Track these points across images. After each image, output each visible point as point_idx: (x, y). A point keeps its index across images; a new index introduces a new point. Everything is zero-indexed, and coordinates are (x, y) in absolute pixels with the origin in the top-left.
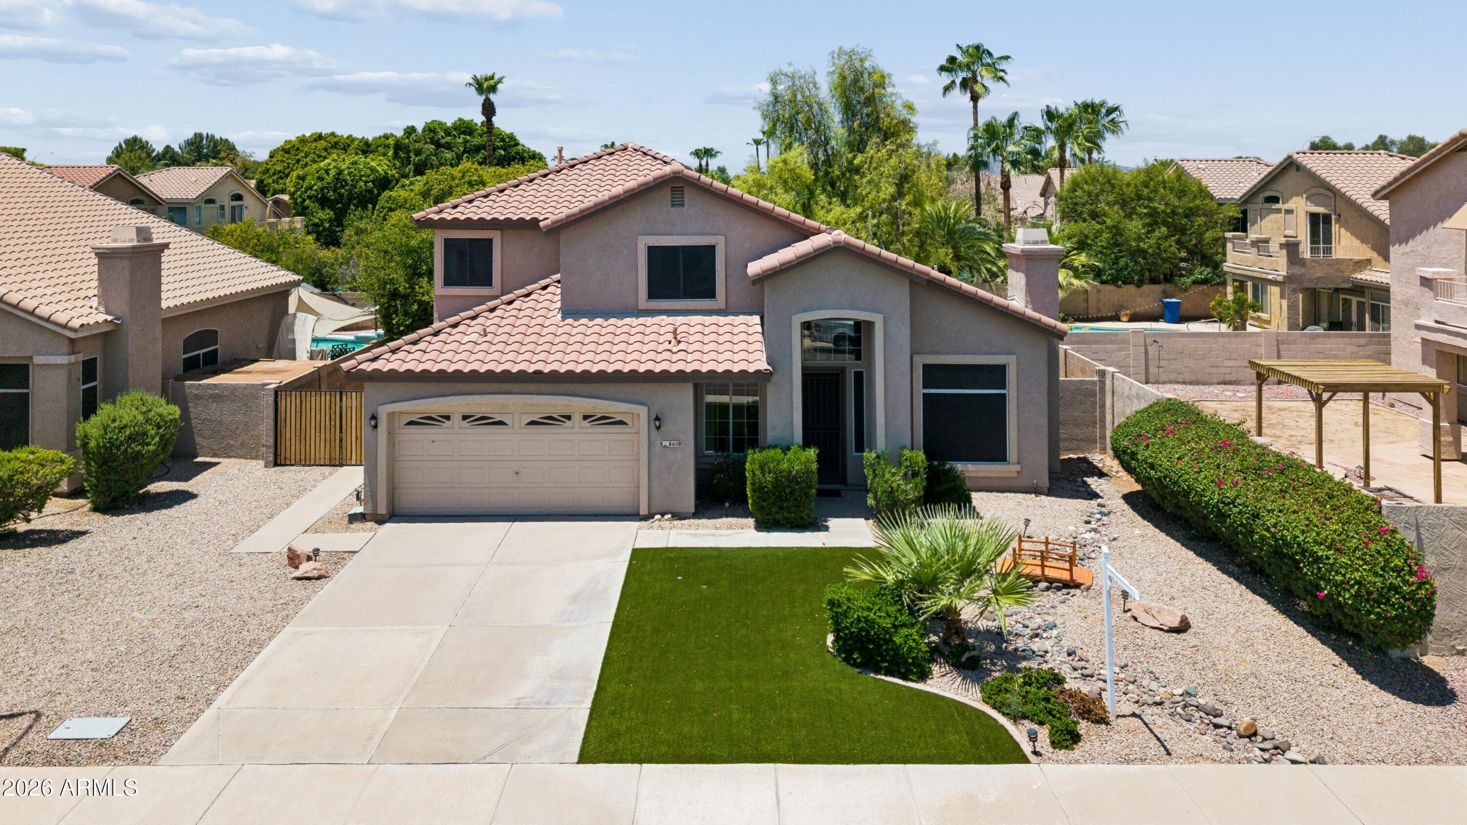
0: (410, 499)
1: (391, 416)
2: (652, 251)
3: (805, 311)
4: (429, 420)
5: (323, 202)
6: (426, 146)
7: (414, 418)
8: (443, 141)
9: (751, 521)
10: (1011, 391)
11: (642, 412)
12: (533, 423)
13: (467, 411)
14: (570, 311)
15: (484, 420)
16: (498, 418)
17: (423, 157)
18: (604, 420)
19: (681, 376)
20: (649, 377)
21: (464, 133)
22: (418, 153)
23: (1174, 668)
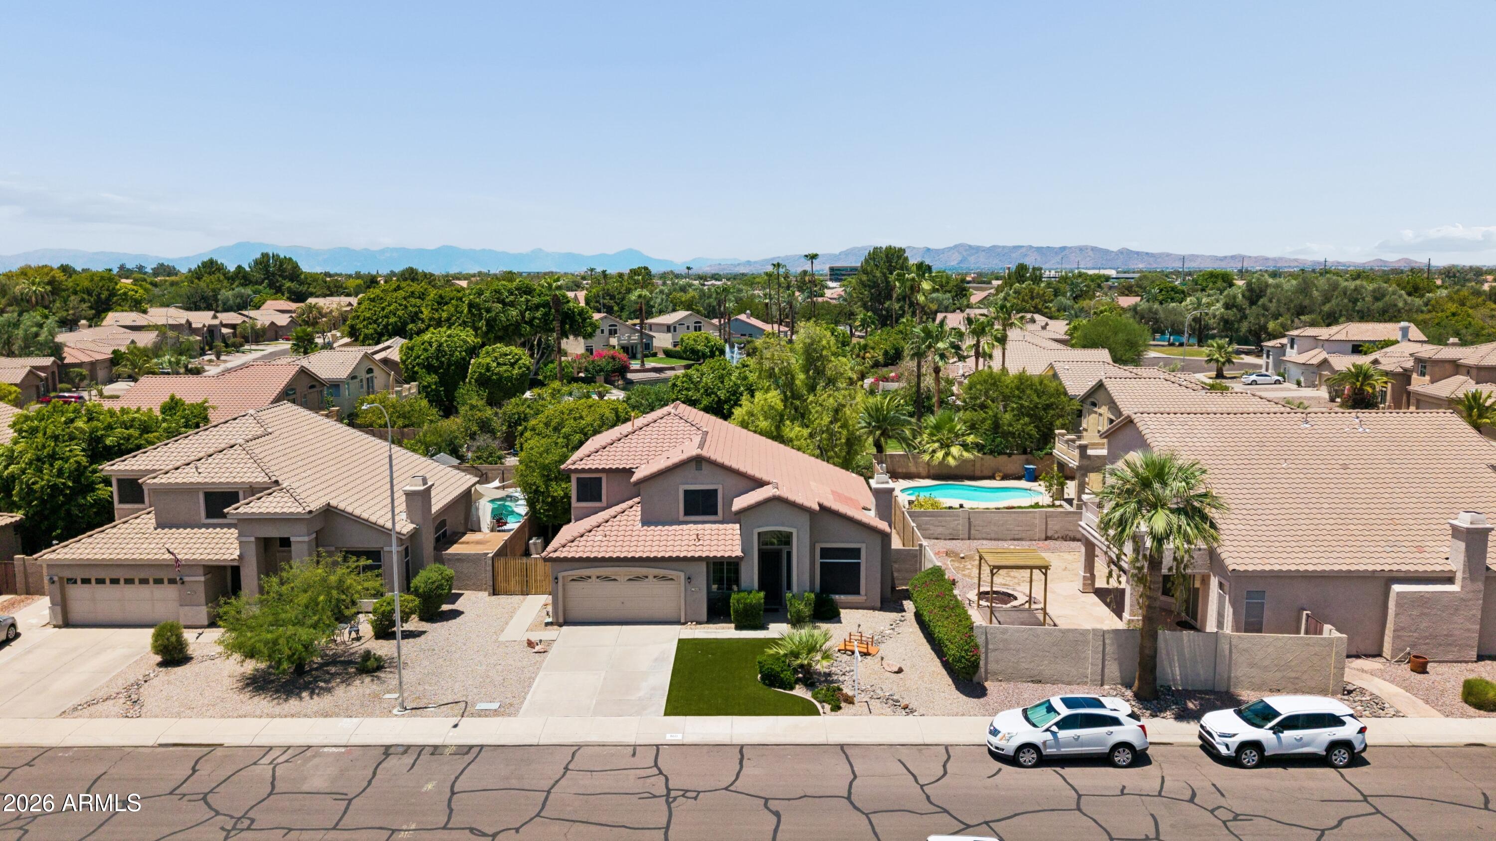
0: (574, 614)
1: (563, 577)
2: (686, 492)
3: (759, 527)
4: (581, 579)
5: (430, 369)
6: (495, 305)
7: (574, 578)
8: (507, 300)
9: (733, 625)
10: (863, 561)
11: (682, 575)
12: (630, 580)
13: (599, 574)
14: (646, 522)
15: (607, 579)
16: (613, 577)
17: (493, 314)
18: (664, 578)
19: (700, 559)
20: (685, 559)
21: (526, 293)
22: (488, 310)
23: (890, 685)
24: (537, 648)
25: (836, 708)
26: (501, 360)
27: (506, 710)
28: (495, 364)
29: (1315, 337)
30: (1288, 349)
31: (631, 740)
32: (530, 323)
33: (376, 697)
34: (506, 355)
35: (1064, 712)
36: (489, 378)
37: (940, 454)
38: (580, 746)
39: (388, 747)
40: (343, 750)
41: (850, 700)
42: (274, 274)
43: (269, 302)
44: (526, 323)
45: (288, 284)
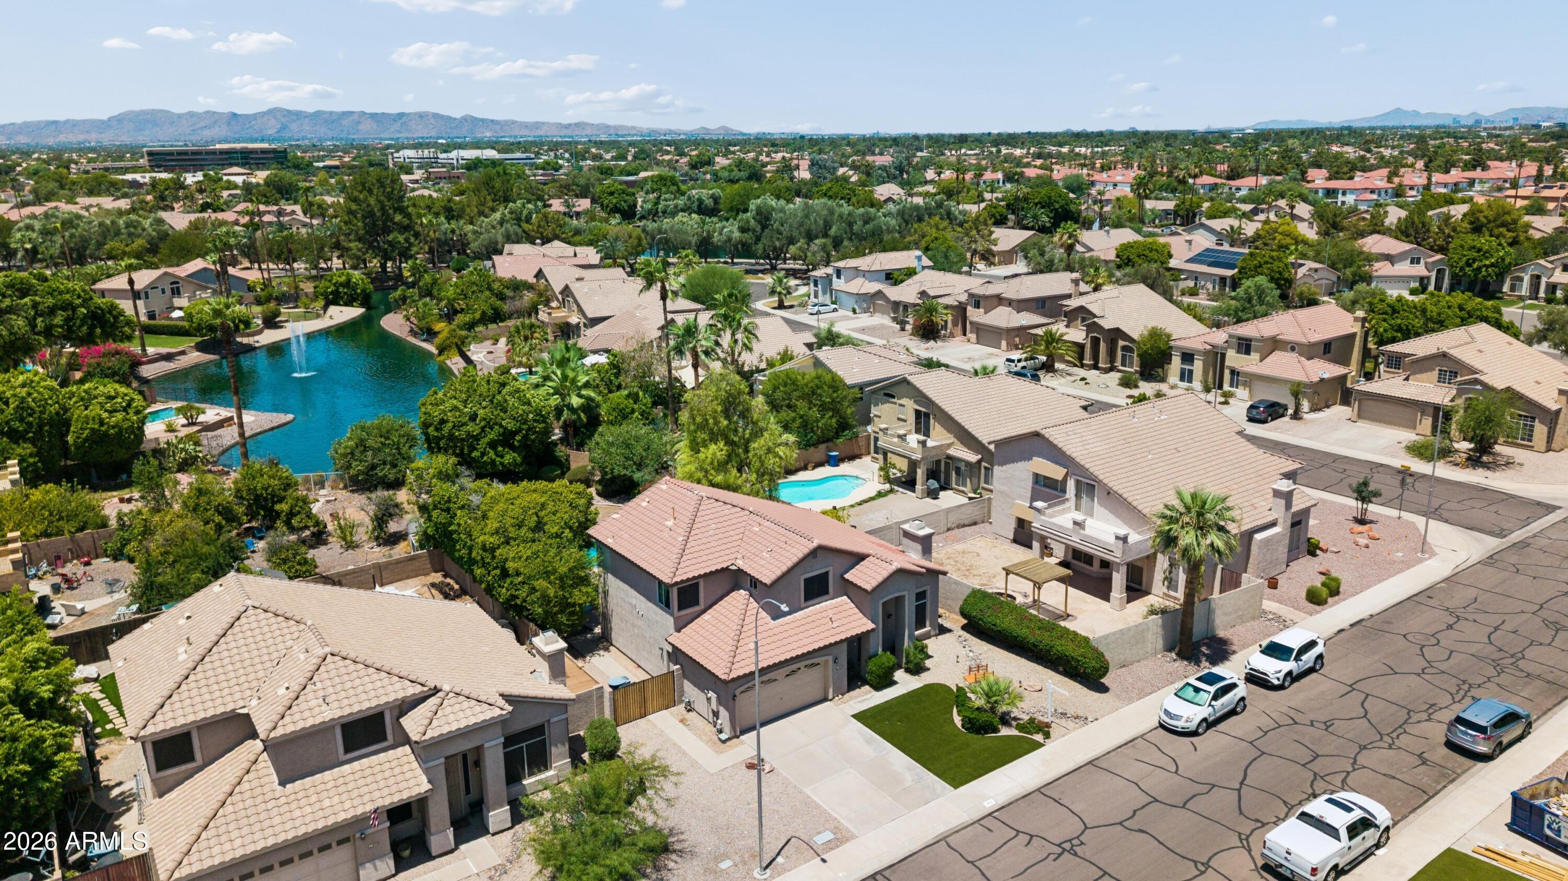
0: (743, 723)
2: (807, 581)
3: (883, 598)
4: (749, 688)
9: (868, 687)
10: (928, 600)
11: (829, 659)
12: (787, 676)
15: (769, 681)
20: (836, 644)
24: (766, 768)
25: (1046, 735)
27: (842, 835)
28: (105, 414)
31: (967, 818)
33: (713, 871)
38: (943, 840)
41: (1048, 726)
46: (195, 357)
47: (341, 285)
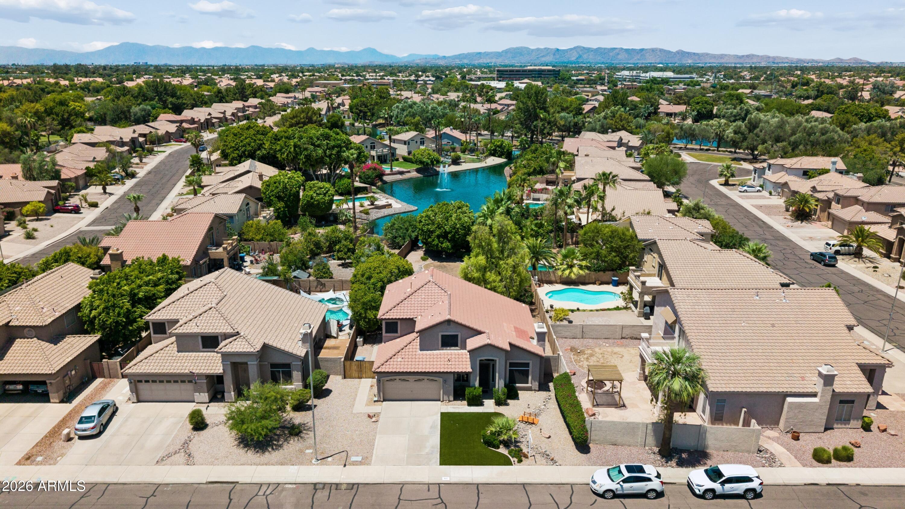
0: (388, 396)
2: (442, 336)
3: (480, 358)
4: (391, 380)
5: (280, 198)
6: (309, 146)
7: (388, 380)
9: (465, 402)
10: (530, 368)
11: (441, 380)
12: (415, 381)
13: (400, 378)
14: (422, 348)
16: (407, 380)
18: (432, 380)
19: (450, 373)
20: (443, 372)
22: (306, 149)
23: (545, 446)
24: (374, 419)
25: (520, 461)
26: (318, 192)
27: (365, 461)
28: (315, 195)
29: (782, 165)
30: (767, 171)
31: (426, 480)
32: (330, 156)
33: (301, 451)
34: (321, 188)
35: (627, 475)
36: (313, 203)
37: (567, 272)
38: (403, 484)
39: (315, 484)
40: (294, 486)
41: (526, 457)
42: (161, 92)
43: (162, 115)
44: (327, 156)
45: (170, 99)
46: (414, 174)
47: (498, 146)
